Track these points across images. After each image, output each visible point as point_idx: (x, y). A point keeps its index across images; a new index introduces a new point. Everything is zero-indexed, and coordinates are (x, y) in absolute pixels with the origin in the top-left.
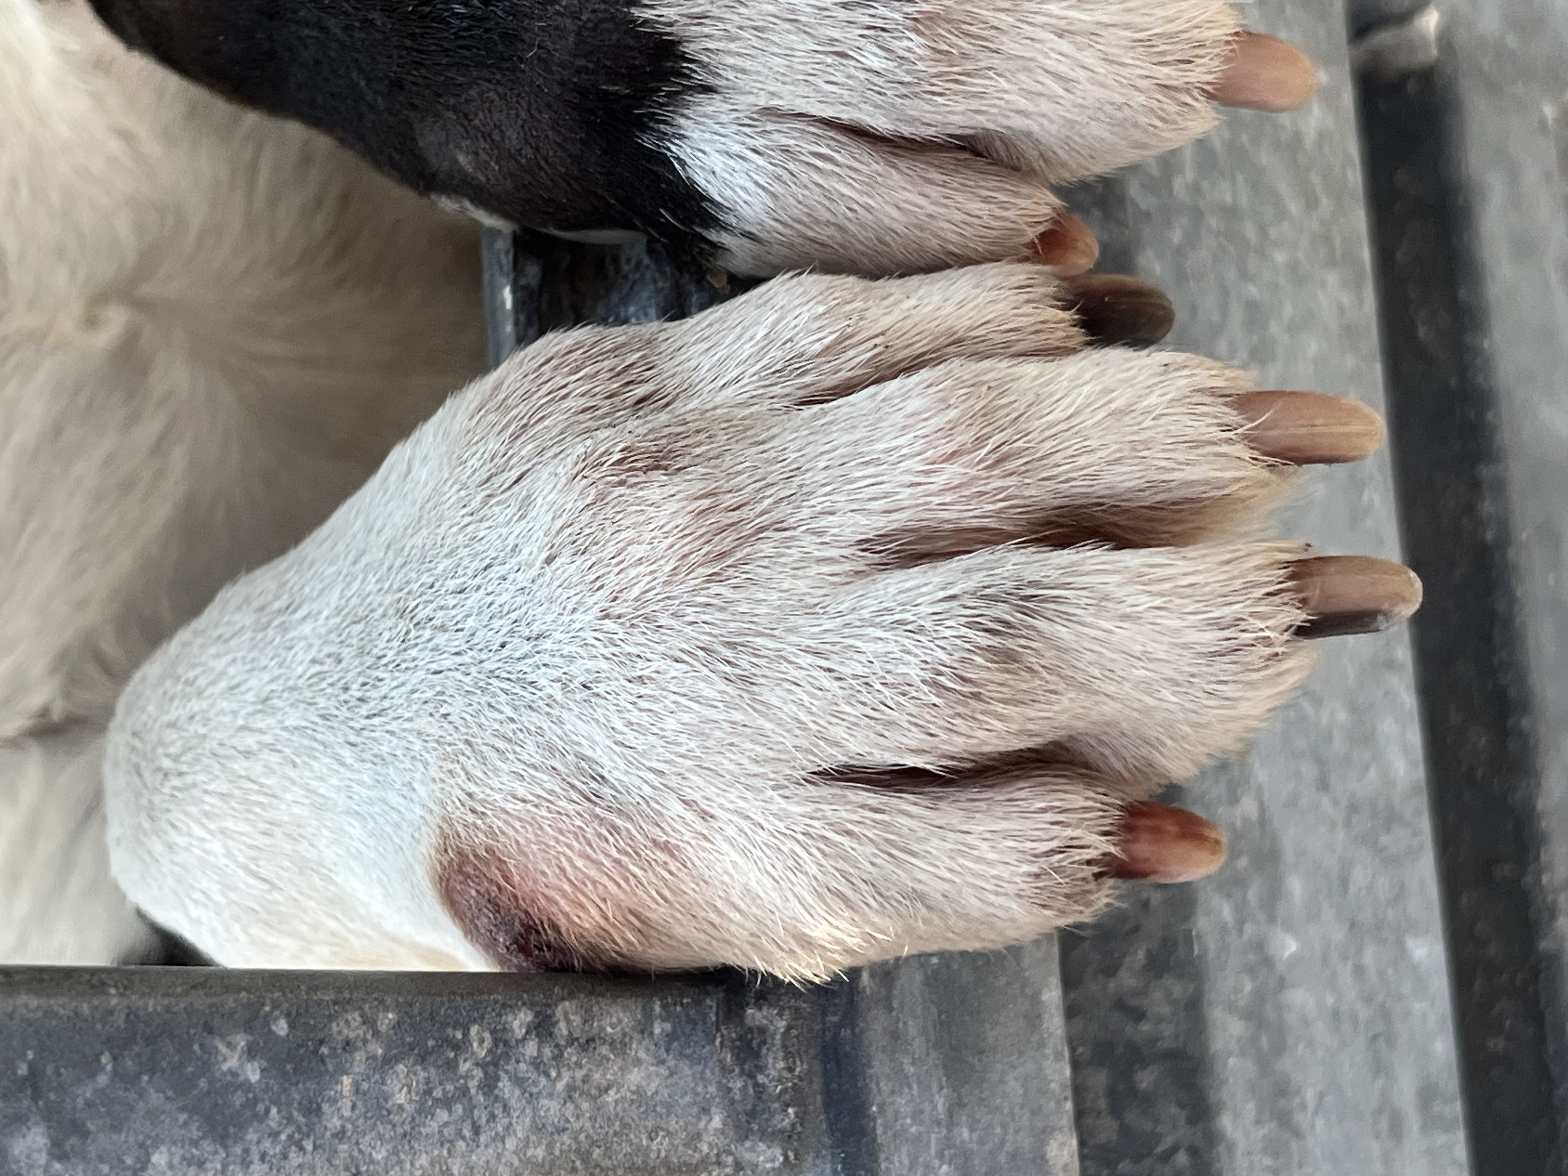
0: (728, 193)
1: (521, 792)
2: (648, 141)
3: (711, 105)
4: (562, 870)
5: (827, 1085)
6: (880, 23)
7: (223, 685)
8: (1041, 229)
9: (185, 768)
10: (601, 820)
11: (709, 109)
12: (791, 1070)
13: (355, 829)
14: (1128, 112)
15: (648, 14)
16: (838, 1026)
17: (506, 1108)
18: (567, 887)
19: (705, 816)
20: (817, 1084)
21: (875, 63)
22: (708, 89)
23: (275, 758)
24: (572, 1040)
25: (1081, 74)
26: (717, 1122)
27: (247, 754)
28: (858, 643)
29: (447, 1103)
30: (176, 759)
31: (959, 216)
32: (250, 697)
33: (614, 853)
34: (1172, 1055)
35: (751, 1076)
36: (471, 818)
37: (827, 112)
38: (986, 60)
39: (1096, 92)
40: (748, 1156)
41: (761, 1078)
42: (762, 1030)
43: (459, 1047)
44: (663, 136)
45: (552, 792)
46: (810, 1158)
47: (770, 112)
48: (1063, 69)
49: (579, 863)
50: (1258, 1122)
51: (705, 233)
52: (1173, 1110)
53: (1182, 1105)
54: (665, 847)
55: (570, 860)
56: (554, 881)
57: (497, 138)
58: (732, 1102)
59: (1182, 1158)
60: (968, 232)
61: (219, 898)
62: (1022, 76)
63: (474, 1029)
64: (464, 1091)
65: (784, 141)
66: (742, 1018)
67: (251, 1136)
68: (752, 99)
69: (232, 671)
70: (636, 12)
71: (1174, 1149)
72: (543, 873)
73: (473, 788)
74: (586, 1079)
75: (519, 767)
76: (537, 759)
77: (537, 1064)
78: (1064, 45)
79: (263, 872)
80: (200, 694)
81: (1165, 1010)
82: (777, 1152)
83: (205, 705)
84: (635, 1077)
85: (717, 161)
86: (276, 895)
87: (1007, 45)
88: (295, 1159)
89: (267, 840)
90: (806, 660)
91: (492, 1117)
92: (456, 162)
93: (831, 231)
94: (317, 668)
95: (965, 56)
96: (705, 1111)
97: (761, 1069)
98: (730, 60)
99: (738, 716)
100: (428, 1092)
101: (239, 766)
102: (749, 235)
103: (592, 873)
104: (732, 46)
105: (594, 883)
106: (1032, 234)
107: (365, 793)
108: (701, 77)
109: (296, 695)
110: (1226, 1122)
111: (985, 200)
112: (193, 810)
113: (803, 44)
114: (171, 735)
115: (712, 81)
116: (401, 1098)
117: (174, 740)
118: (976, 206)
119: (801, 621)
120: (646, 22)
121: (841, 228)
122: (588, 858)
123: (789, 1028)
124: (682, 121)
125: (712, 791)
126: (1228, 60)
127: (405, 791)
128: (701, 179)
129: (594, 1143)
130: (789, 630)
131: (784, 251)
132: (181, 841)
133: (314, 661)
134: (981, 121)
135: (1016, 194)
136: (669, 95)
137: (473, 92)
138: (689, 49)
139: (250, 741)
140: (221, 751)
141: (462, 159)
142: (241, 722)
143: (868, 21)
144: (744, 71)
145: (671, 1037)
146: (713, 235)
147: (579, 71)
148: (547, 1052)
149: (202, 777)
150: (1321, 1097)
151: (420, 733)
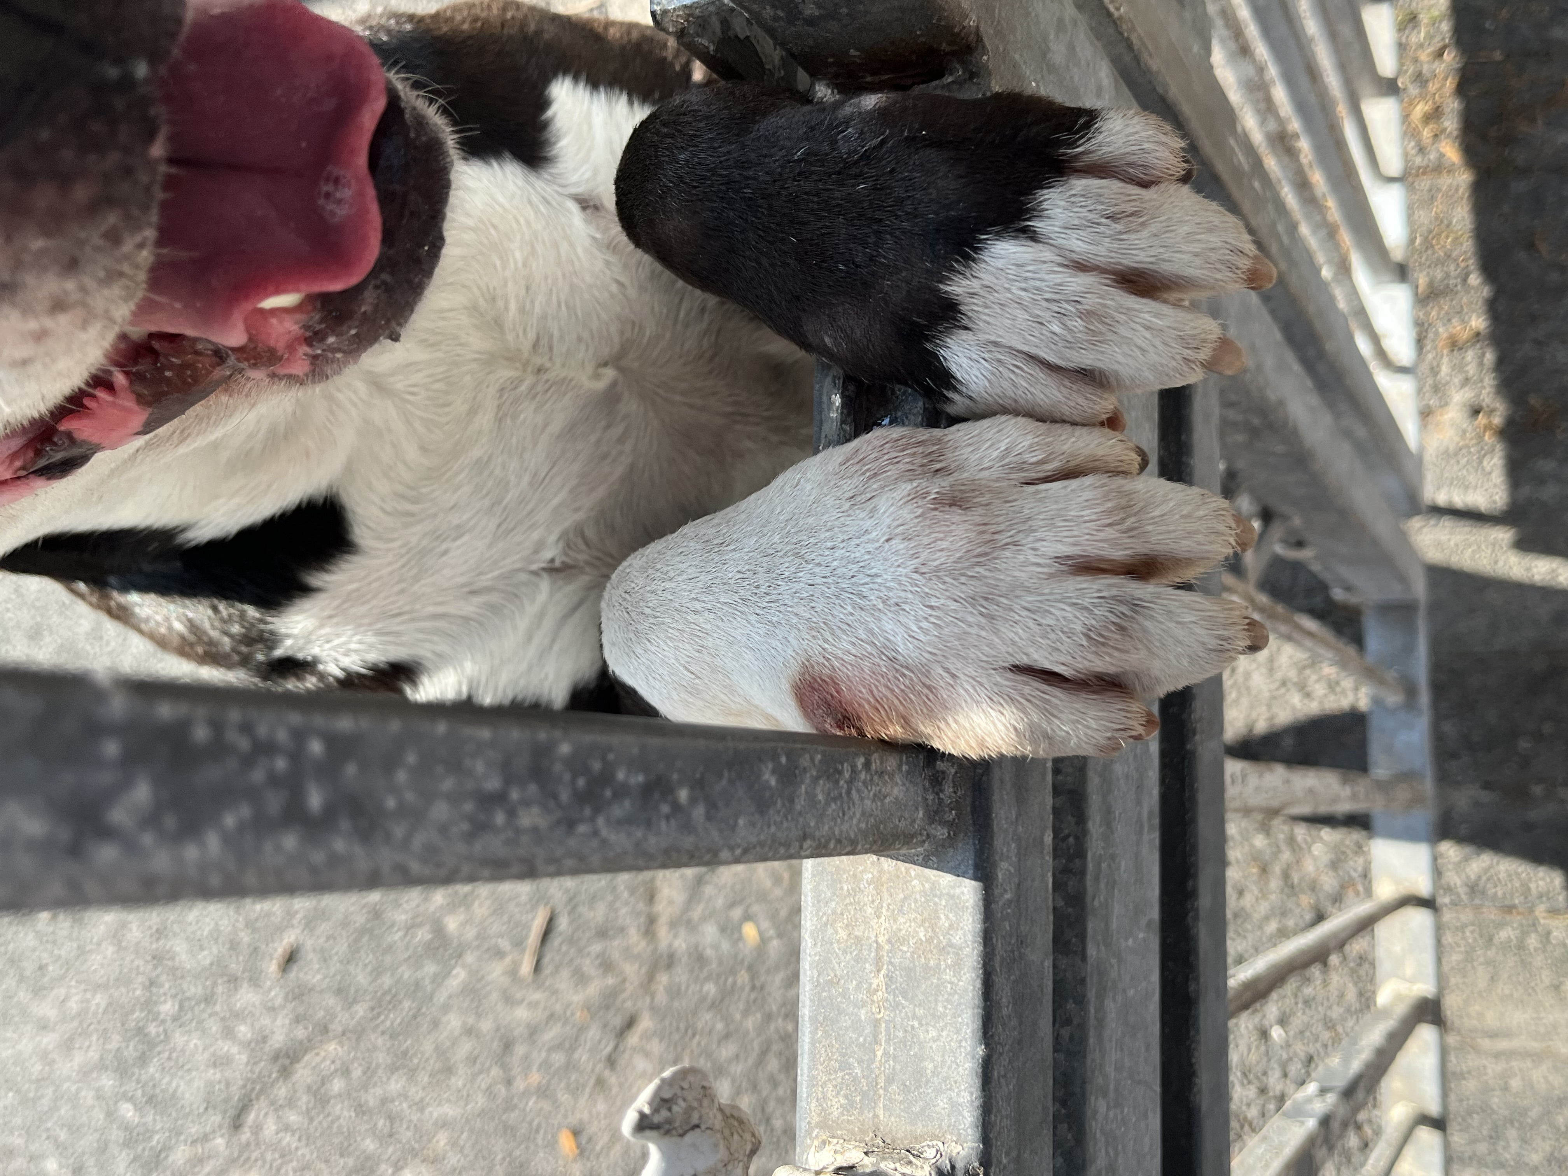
0: (967, 377)
1: (854, 651)
2: (928, 346)
3: (964, 335)
4: (871, 692)
5: (974, 802)
6: (1063, 311)
7: (685, 576)
8: (1108, 416)
9: (658, 614)
10: (897, 670)
11: (964, 337)
12: (955, 792)
13: (749, 656)
14: (1166, 369)
15: (948, 289)
16: (982, 775)
17: (854, 804)
18: (871, 700)
19: (953, 676)
20: (969, 801)
21: (1056, 328)
22: (966, 328)
23: (712, 616)
24: (876, 772)
25: (1151, 349)
26: (921, 814)
27: (696, 612)
28: (1052, 610)
29: (834, 800)
30: (653, 609)
31: (1072, 404)
32: (700, 585)
33: (903, 687)
34: (1071, 792)
35: (937, 794)
36: (822, 660)
37: (1025, 349)
38: (1110, 336)
39: (1157, 358)
40: (933, 832)
41: (942, 796)
42: (943, 772)
43: (840, 773)
44: (937, 345)
45: (871, 654)
46: (962, 835)
47: (996, 344)
48: (1144, 345)
49: (883, 690)
50: (1100, 825)
51: (945, 392)
52: (1070, 817)
53: (1073, 815)
54: (929, 687)
55: (877, 687)
56: (866, 696)
57: (849, 332)
58: (927, 805)
59: (1071, 840)
60: (1075, 412)
61: (667, 678)
62: (1125, 347)
63: (845, 765)
64: (841, 794)
65: (1000, 357)
66: (935, 766)
67: (771, 812)
68: (987, 336)
69: (690, 571)
70: (941, 286)
71: (1068, 836)
72: (860, 692)
73: (826, 646)
74: (880, 791)
75: (854, 640)
76: (863, 636)
77: (865, 783)
78: (1148, 335)
79: (692, 670)
80: (671, 579)
81: (1070, 770)
82: (945, 831)
83: (673, 585)
84: (896, 791)
85: (964, 362)
86: (697, 681)
87: (1122, 330)
88: (785, 824)
89: (697, 654)
90: (1025, 613)
91: (849, 808)
92: (823, 340)
93: (1010, 402)
94: (741, 575)
95: (1101, 333)
96: (917, 809)
97: (942, 791)
98: (984, 317)
99: (983, 634)
100: (829, 794)
101: (691, 617)
102: (970, 398)
103: (890, 695)
104: (986, 311)
105: (888, 699)
106: (1104, 417)
107: (757, 638)
108: (965, 322)
109: (726, 587)
110: (1090, 824)
111: (1087, 399)
112: (662, 635)
113: (1022, 315)
114: (652, 597)
115: (971, 325)
116: (820, 797)
117: (653, 600)
118: (1081, 401)
119: (1023, 594)
120: (946, 292)
121: (1016, 401)
122: (888, 687)
123: (956, 773)
124: (948, 340)
125: (959, 665)
126: (1215, 350)
127: (784, 641)
128: (954, 368)
129: (881, 822)
130: (1017, 597)
131: (984, 407)
132: (653, 649)
133: (739, 572)
134: (1100, 365)
135: (1101, 398)
136: (946, 328)
137: (840, 309)
138: (963, 308)
139: (698, 606)
140: (680, 608)
141: (827, 340)
142: (693, 596)
143: (1057, 309)
144: (988, 323)
145: (908, 773)
146: (951, 395)
147: (903, 309)
148: (868, 777)
149: (667, 620)
150: (1120, 814)
151: (796, 615)
